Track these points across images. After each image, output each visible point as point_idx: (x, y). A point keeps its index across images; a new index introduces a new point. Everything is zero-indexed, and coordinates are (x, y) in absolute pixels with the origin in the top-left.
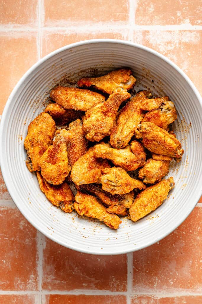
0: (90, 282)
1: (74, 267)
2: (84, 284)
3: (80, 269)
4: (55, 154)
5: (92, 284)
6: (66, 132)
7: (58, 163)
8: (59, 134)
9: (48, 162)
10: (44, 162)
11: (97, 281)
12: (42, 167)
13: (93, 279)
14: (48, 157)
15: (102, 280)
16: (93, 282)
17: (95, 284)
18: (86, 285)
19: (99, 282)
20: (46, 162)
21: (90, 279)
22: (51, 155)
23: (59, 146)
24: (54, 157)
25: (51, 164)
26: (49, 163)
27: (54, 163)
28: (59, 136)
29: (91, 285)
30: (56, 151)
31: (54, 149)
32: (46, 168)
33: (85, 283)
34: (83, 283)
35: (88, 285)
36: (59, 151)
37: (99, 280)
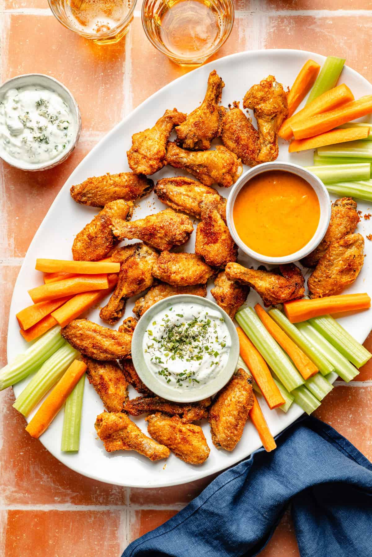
0: (65, 495)
1: (42, 474)
2: (56, 498)
3: (51, 478)
4: (211, 229)
5: (68, 498)
6: (210, 196)
7: (221, 238)
8: (203, 203)
9: (207, 244)
10: (202, 247)
11: (75, 494)
12: (203, 253)
13: (69, 491)
14: (204, 238)
15: (81, 492)
16: (68, 495)
17: (71, 498)
18: (59, 500)
19: (77, 496)
20: (205, 246)
21: (64, 491)
22: (206, 233)
23: (210, 217)
24: (211, 233)
25: (212, 245)
26: (210, 244)
27: (215, 241)
28: (204, 206)
29: (66, 500)
30: (210, 225)
31: (206, 224)
32: (209, 252)
33: (58, 497)
34: (55, 496)
35: (62, 499)
36: (214, 223)
37: (77, 492)
